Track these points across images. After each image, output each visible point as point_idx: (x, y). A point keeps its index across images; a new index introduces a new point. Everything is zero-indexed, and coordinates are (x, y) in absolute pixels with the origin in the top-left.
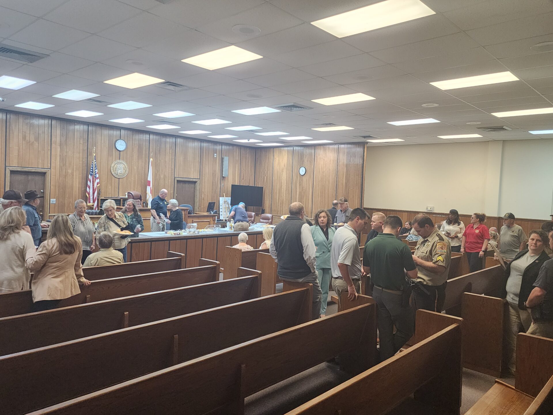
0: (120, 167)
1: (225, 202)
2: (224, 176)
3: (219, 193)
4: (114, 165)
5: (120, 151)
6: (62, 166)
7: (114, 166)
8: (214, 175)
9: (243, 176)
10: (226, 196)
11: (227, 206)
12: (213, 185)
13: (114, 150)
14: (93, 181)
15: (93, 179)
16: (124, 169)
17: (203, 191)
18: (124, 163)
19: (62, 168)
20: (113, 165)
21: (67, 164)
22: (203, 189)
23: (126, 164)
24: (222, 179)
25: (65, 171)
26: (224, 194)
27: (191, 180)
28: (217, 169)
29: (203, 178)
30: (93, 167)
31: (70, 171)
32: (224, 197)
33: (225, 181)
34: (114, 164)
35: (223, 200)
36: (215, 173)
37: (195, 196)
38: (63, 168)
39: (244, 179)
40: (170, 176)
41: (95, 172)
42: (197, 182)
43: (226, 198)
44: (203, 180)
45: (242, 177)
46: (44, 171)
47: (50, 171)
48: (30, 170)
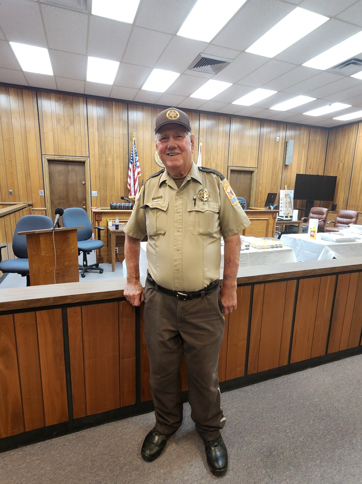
1: (286, 195)
2: (286, 164)
3: (279, 185)
6: (102, 154)
8: (275, 162)
9: (311, 165)
10: (289, 189)
11: (289, 200)
12: (273, 175)
14: (134, 171)
15: (133, 168)
17: (261, 182)
19: (102, 156)
21: (107, 152)
22: (261, 180)
24: (284, 169)
25: (105, 159)
26: (286, 186)
27: (247, 169)
28: (279, 156)
29: (262, 166)
30: (133, 154)
32: (285, 189)
33: (287, 170)
35: (284, 193)
36: (276, 161)
37: (251, 189)
39: (312, 167)
40: (223, 164)
41: (135, 160)
42: (255, 172)
43: (288, 190)
44: (262, 170)
45: (309, 166)
46: (82, 159)
47: (89, 159)
48: (68, 159)
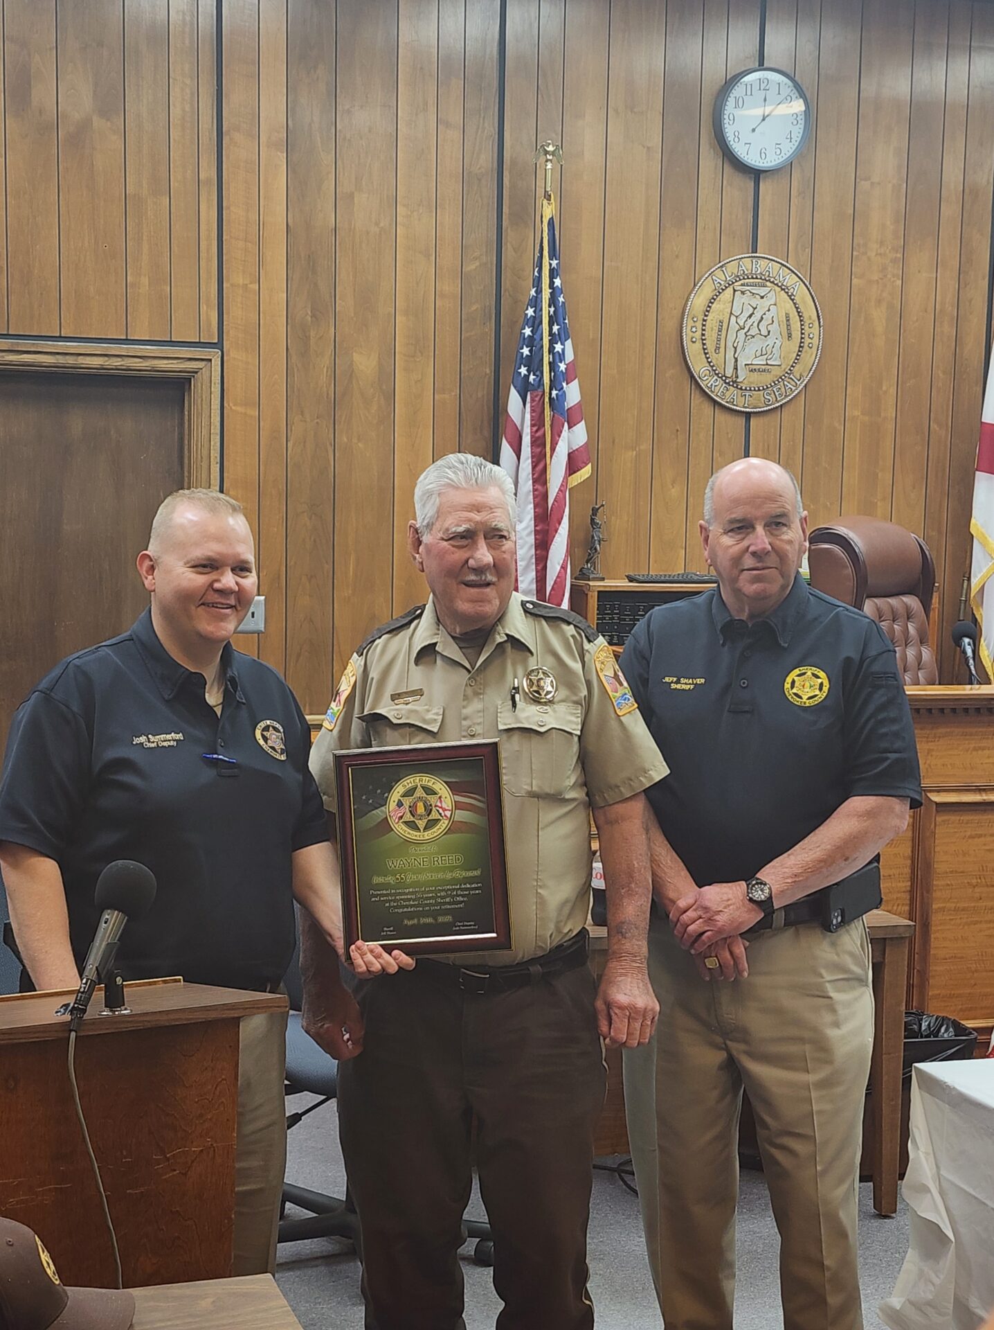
0: (756, 318)
4: (712, 301)
5: (756, 175)
6: (309, 320)
7: (707, 312)
13: (709, 162)
14: (538, 442)
15: (538, 423)
16: (790, 336)
18: (791, 280)
19: (308, 338)
20: (698, 301)
21: (346, 304)
23: (801, 292)
25: (326, 361)
30: (535, 323)
31: (365, 363)
34: (706, 291)
38: (312, 334)
41: (553, 366)
46: (168, 362)
47: (216, 362)
48: (70, 361)
